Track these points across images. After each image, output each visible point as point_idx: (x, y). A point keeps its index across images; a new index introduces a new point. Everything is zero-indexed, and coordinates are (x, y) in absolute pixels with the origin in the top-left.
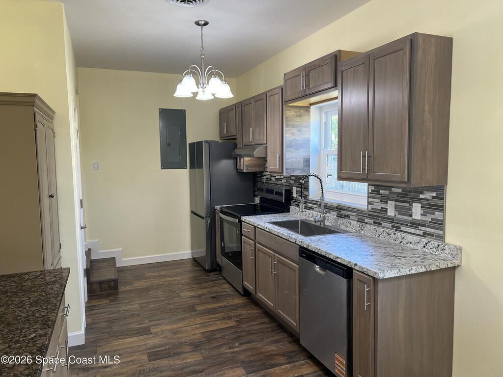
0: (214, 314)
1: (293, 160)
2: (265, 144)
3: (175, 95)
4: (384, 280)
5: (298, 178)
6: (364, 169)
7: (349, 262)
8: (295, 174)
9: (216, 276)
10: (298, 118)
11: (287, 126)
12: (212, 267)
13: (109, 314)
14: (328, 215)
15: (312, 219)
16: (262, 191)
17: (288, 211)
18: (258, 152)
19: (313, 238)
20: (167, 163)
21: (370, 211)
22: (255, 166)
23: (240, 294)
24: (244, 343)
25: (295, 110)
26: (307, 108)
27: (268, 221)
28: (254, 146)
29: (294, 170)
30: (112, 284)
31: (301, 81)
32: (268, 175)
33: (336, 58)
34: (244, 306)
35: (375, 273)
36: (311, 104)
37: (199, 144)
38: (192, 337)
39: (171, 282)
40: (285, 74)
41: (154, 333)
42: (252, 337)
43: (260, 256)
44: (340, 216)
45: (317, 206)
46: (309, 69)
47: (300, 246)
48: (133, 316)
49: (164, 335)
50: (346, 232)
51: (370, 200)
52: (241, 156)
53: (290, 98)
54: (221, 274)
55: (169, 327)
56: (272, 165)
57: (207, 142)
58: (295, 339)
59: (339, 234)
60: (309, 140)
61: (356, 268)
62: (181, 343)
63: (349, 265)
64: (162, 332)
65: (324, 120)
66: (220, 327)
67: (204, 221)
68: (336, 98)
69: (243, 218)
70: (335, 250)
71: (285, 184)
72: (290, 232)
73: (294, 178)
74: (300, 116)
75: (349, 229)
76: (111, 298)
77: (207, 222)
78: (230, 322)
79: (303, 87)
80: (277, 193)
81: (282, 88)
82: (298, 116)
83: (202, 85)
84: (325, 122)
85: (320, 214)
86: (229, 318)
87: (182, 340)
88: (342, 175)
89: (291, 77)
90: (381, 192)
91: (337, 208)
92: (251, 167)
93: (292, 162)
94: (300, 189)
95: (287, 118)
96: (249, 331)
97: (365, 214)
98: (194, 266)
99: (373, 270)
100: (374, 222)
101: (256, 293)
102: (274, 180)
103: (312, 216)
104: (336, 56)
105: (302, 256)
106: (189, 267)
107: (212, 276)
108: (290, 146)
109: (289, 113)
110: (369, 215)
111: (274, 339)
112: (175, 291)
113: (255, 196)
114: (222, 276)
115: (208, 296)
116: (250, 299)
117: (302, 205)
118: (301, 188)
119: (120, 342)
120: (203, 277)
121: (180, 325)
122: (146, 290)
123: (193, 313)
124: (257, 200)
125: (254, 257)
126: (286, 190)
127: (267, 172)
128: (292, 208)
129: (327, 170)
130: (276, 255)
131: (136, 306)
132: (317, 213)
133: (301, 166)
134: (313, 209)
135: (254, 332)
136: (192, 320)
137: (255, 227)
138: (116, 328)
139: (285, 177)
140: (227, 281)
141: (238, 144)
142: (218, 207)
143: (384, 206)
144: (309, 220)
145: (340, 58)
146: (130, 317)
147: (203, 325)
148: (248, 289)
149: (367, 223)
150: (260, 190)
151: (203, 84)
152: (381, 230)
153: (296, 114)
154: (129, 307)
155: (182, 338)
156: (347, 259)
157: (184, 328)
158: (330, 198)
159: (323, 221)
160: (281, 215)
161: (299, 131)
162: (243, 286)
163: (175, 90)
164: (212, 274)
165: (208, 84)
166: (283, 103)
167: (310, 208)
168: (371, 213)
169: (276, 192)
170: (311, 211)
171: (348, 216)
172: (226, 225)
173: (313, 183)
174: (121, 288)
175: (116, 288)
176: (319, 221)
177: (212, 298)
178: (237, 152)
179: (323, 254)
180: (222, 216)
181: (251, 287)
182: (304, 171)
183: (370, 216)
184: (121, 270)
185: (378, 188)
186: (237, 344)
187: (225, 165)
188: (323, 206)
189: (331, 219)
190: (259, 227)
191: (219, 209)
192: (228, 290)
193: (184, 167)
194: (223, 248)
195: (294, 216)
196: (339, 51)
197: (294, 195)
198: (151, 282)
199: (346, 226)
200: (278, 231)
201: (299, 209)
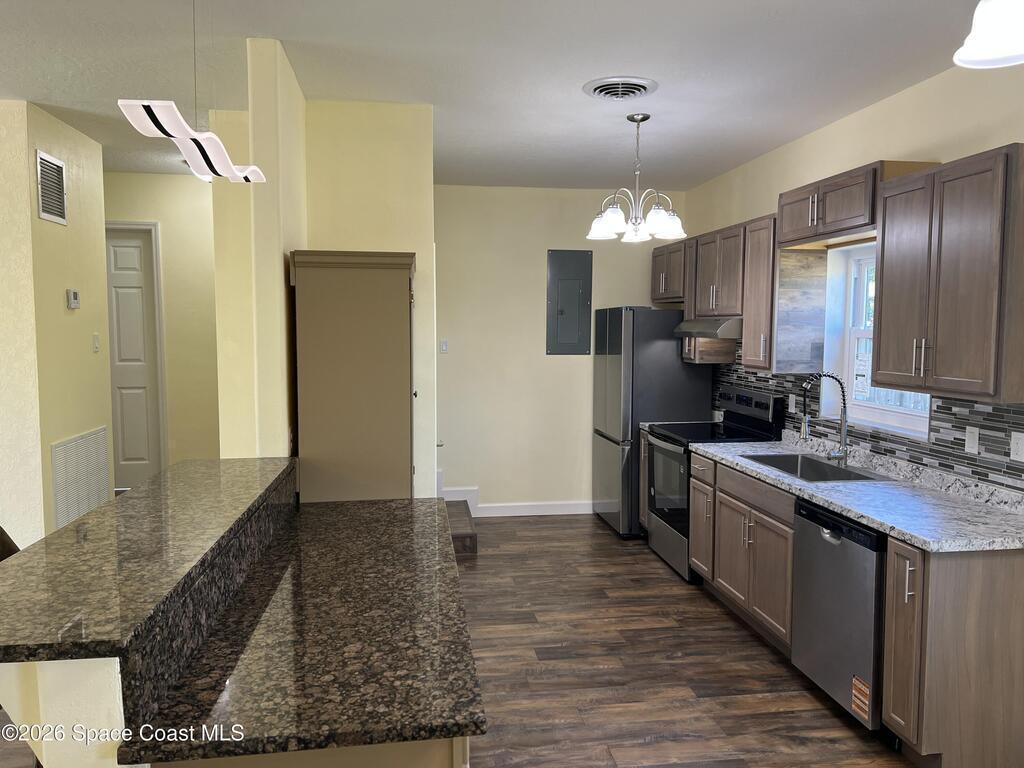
0: (640, 606)
1: (790, 347)
2: (738, 315)
3: (588, 237)
4: (941, 555)
5: (800, 378)
6: (918, 369)
7: (882, 524)
8: (794, 372)
9: (637, 547)
10: (803, 271)
11: (781, 286)
12: (630, 530)
13: (468, 588)
14: (855, 447)
15: (823, 455)
16: (729, 399)
17: (779, 439)
18: (725, 330)
19: (822, 485)
20: (558, 344)
21: (934, 444)
22: (717, 353)
23: (683, 579)
24: (691, 654)
25: (798, 258)
26: (822, 254)
27: (740, 453)
28: (716, 319)
29: (792, 364)
30: (468, 542)
31: (811, 212)
32: (742, 370)
33: (875, 174)
34: (690, 600)
35: (925, 542)
36: (829, 247)
37: (616, 313)
38: (604, 635)
39: (561, 549)
40: (781, 195)
41: (544, 623)
42: (705, 647)
43: (724, 512)
44: (876, 451)
45: (834, 432)
46: (827, 190)
47: (798, 497)
48: (505, 594)
49: (558, 627)
50: (887, 479)
51: (934, 423)
52: (690, 335)
53: (790, 237)
54: (647, 544)
55: (564, 616)
56: (751, 353)
57: (630, 308)
58: (782, 657)
59: (871, 482)
60: (822, 311)
61: (892, 534)
62: (586, 642)
63: (881, 529)
64: (555, 623)
65: (853, 274)
66: (649, 626)
67: (620, 448)
68: (874, 239)
69: (693, 446)
70: (859, 505)
71: (774, 388)
72: (781, 474)
73: (792, 379)
74: (808, 267)
75: (892, 475)
76: (467, 564)
77: (623, 450)
78: (667, 621)
79: (813, 220)
80: (758, 405)
81: (775, 219)
82: (803, 267)
83: (634, 220)
84: (856, 279)
85: (838, 445)
86: (666, 615)
87: (589, 637)
88: (879, 378)
89: (793, 200)
90: (955, 409)
91: (872, 436)
92: (709, 354)
93: (789, 349)
94: (802, 399)
95: (781, 271)
96: (700, 637)
97: (922, 448)
98: (599, 527)
99: (922, 537)
100: (940, 464)
101: (713, 577)
102: (754, 379)
103: (824, 448)
104: (875, 171)
105: (801, 514)
106: (588, 528)
107: (632, 546)
108: (786, 321)
109: (787, 263)
110: (931, 450)
111: (745, 654)
112: (569, 564)
113: (714, 408)
114: (650, 548)
115: (626, 577)
116: (702, 590)
117: (805, 428)
118: (804, 396)
119: (490, 628)
120: (615, 547)
121: (582, 615)
122: (522, 557)
123: (604, 601)
124: (719, 417)
125: (711, 515)
126: (776, 400)
127: (740, 364)
128: (786, 433)
129: (856, 367)
130: (753, 511)
131: (508, 580)
132: (833, 443)
133: (807, 356)
134: (826, 436)
135: (710, 639)
136: (603, 610)
137: (716, 462)
138: (480, 608)
139: (775, 376)
140: (659, 556)
141: (686, 313)
142: (645, 425)
143: (958, 435)
144: (818, 457)
145: (882, 174)
146: (501, 595)
147: (621, 620)
148: (699, 572)
149: (926, 465)
150: (725, 397)
151: (636, 218)
152: (950, 478)
153: (799, 264)
154: (499, 580)
155: (587, 634)
156: (878, 519)
157: (590, 621)
158: (858, 418)
159: (844, 458)
160: (765, 445)
161: (805, 293)
162: (689, 566)
163: (588, 228)
164: (631, 543)
165: (645, 217)
166: (776, 246)
167: (820, 434)
168: (935, 447)
169: (757, 403)
170: (823, 440)
171: (892, 452)
172: (659, 458)
173: (827, 388)
174: (481, 551)
175: (474, 549)
176: (836, 458)
177: (632, 580)
178: (684, 327)
179: (839, 511)
180: (653, 440)
181: (703, 568)
182: (811, 367)
183: (933, 453)
184: (481, 522)
185: (949, 404)
186: (680, 654)
187: (661, 350)
188: (844, 432)
189: (859, 455)
190: (724, 462)
191: (647, 429)
192: (661, 571)
193: (585, 351)
194: (652, 499)
195: (790, 448)
196: (882, 162)
197: (792, 409)
198: (526, 547)
199: (888, 469)
200: (759, 470)
201: (797, 435)
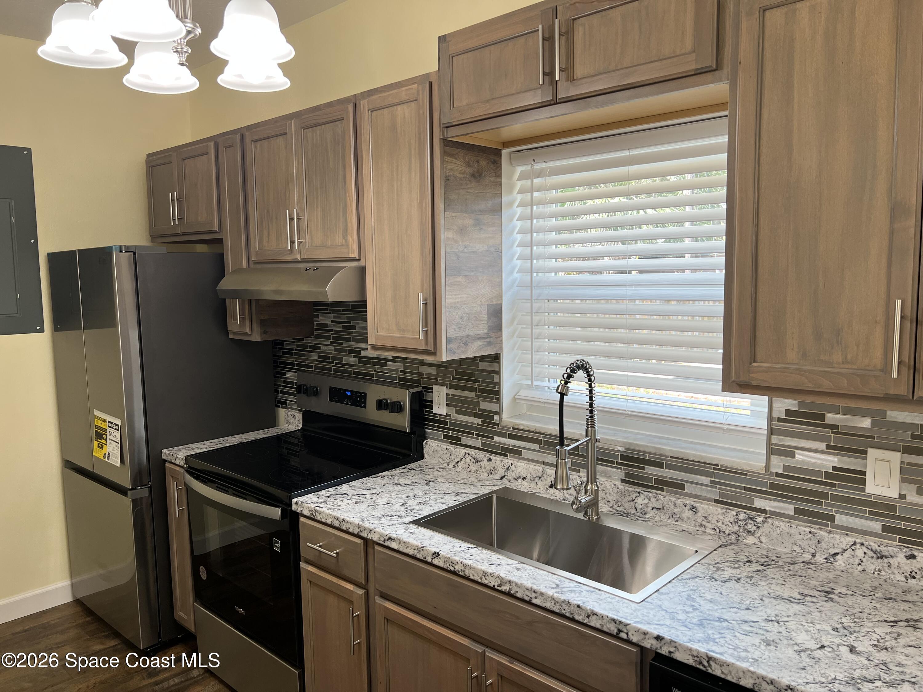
1: (463, 312)
2: (353, 260)
8: (470, 353)
10: (474, 183)
11: (447, 207)
12: (159, 637)
17: (419, 458)
22: (287, 322)
25: (467, 159)
28: (302, 266)
29: (465, 341)
36: (508, 144)
40: (444, 38)
44: (636, 482)
57: (128, 250)
67: (128, 499)
77: (135, 503)
79: (548, 74)
80: (383, 406)
81: (431, 84)
88: (758, 377)
92: (275, 324)
93: (462, 318)
100: (800, 511)
109: (453, 166)
110: (772, 486)
124: (288, 419)
126: (413, 395)
128: (431, 447)
130: (492, 655)
133: (483, 329)
134: (520, 453)
141: (229, 258)
142: (175, 455)
143: (846, 463)
149: (768, 512)
150: (307, 391)
152: (833, 537)
153: (468, 170)
159: (594, 504)
161: (477, 221)
166: (437, 133)
167: (506, 450)
168: (785, 482)
169: (380, 402)
170: (512, 460)
183: (781, 491)
191: (181, 463)
193: (32, 326)
197: (440, 409)
201: (455, 450)
